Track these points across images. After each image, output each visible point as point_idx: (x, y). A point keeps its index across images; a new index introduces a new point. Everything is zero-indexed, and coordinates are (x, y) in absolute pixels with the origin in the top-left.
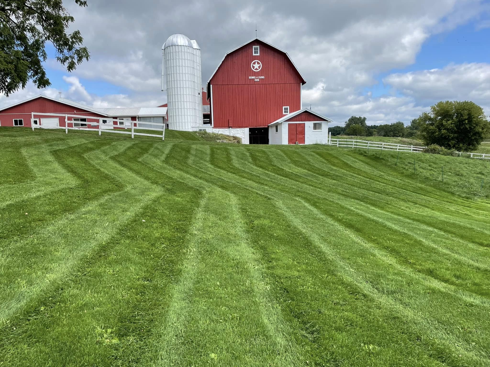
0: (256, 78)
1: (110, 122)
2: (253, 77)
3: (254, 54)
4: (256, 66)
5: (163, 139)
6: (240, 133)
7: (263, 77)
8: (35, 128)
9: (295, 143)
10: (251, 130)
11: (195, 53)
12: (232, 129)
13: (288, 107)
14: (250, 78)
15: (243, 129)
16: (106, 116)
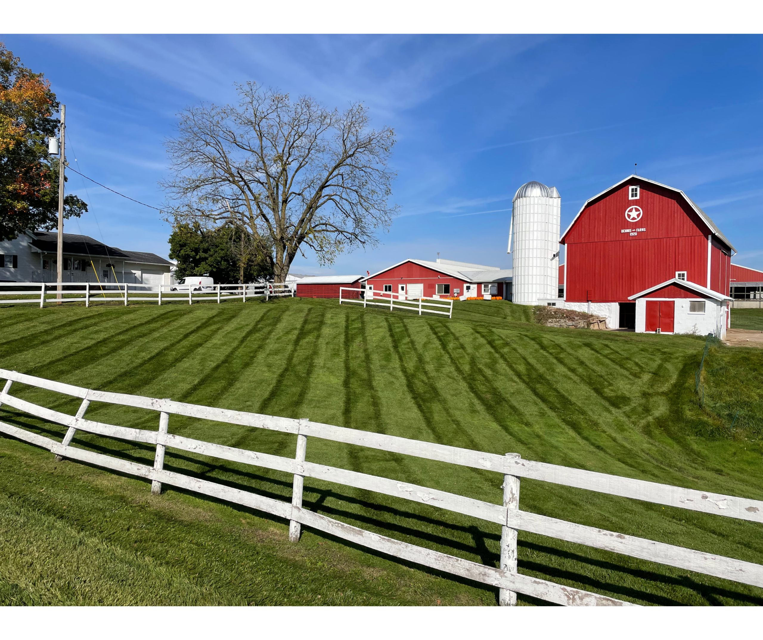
0: (632, 232)
1: (474, 287)
2: (627, 231)
3: (630, 198)
4: (634, 214)
5: (450, 317)
6: (604, 309)
7: (643, 230)
8: (342, 302)
9: (656, 331)
10: (621, 305)
11: (551, 203)
12: (593, 304)
13: (685, 273)
14: (623, 231)
15: (609, 304)
16: (469, 281)
